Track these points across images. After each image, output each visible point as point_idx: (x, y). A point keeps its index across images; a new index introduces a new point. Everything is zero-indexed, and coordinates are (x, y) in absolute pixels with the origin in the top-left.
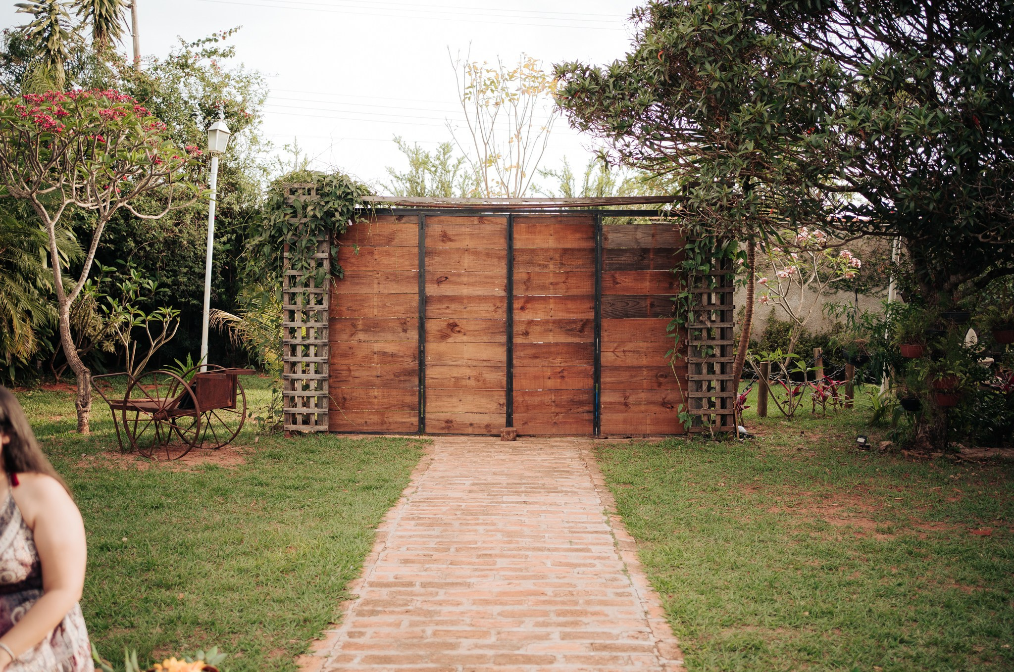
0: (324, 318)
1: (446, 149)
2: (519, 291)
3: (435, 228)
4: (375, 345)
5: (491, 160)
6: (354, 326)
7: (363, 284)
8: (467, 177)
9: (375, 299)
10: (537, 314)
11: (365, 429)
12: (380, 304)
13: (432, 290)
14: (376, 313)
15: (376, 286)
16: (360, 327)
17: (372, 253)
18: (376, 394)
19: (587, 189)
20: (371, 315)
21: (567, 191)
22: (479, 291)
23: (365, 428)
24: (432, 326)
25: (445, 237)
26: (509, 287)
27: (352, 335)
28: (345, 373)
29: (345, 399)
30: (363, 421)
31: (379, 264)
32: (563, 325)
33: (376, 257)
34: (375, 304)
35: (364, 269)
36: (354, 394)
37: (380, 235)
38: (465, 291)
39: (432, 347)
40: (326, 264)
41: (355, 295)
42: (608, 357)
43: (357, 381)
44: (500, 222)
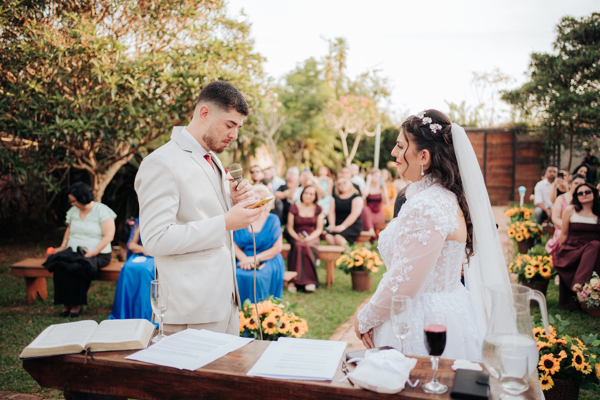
1: (463, 103)
2: (488, 156)
5: (481, 106)
8: (472, 113)
10: (494, 163)
26: (485, 154)
32: (503, 167)
42: (517, 177)
44: (482, 135)
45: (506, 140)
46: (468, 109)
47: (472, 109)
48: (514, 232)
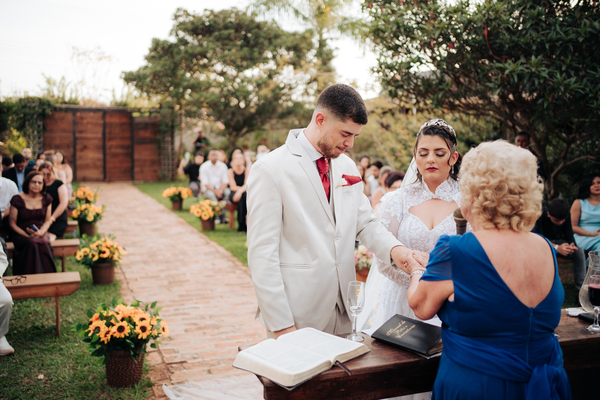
1: (63, 78)
2: (107, 135)
3: (78, 114)
5: (82, 82)
7: (53, 132)
8: (72, 90)
9: (58, 138)
10: (114, 143)
12: (60, 139)
13: (78, 135)
15: (58, 133)
17: (57, 123)
19: (122, 96)
21: (114, 96)
22: (93, 136)
24: (79, 147)
25: (82, 118)
26: (104, 134)
31: (59, 126)
32: (122, 147)
35: (54, 128)
38: (89, 135)
39: (79, 154)
40: (41, 127)
41: (51, 136)
42: (136, 156)
44: (100, 114)
45: (124, 120)
46: (67, 86)
47: (71, 86)
48: (200, 211)
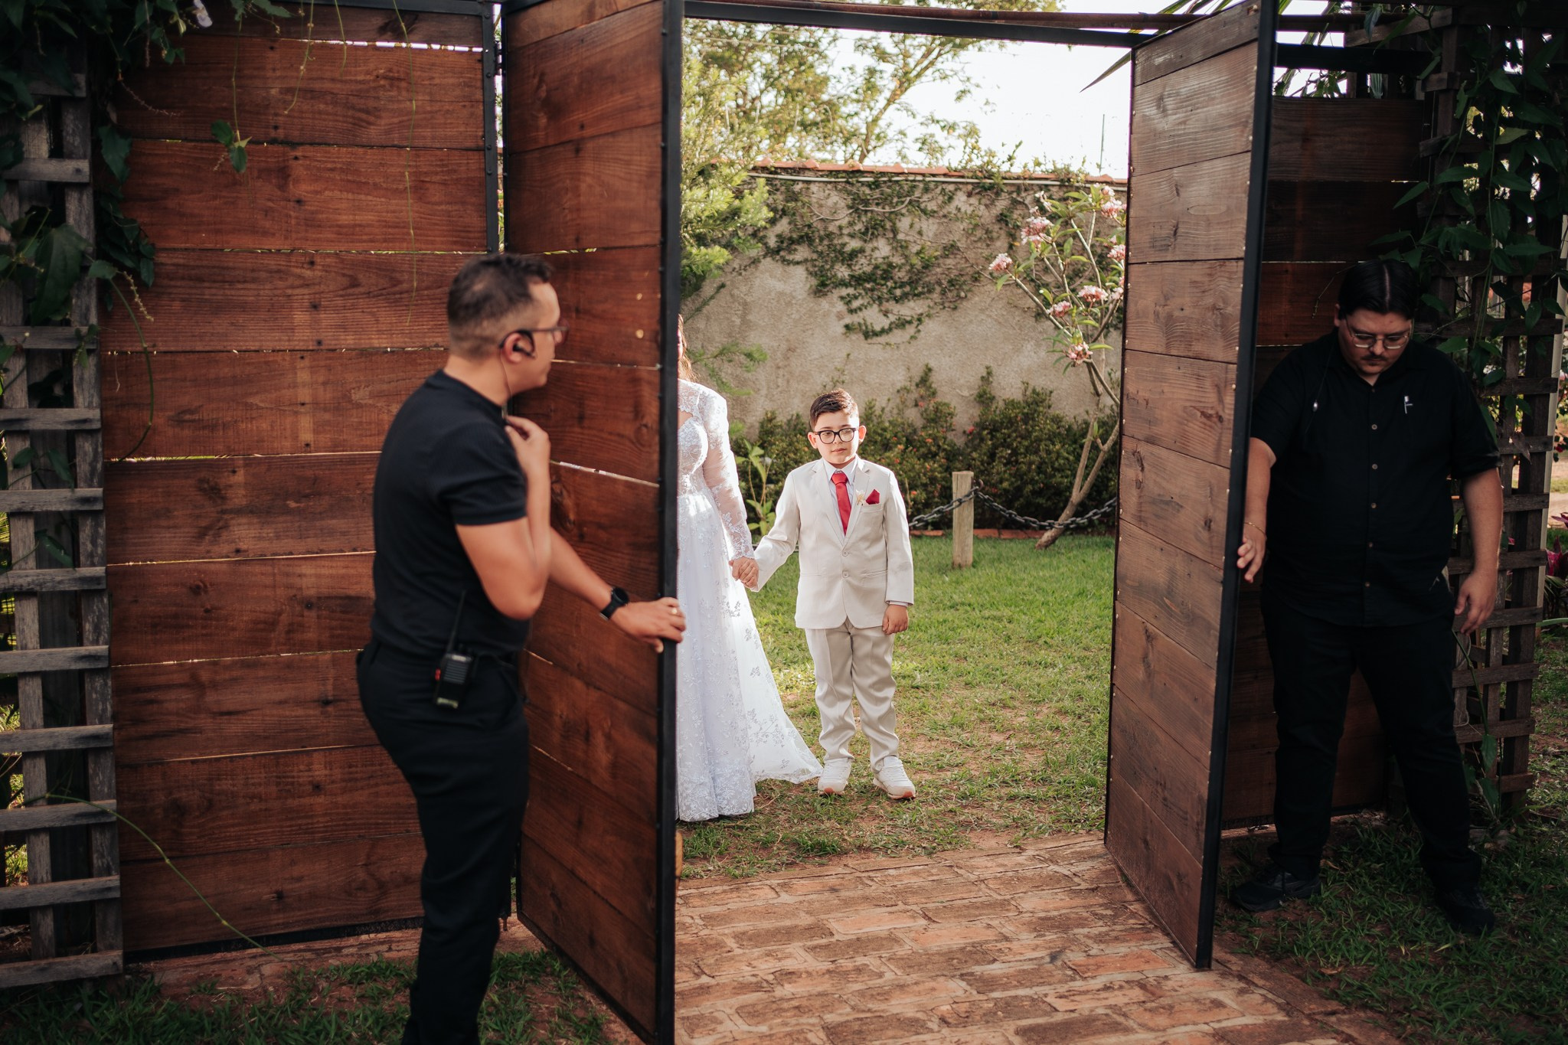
0: (83, 468)
4: (307, 569)
6: (214, 492)
7: (244, 307)
9: (303, 376)
11: (277, 921)
12: (326, 395)
14: (307, 436)
15: (300, 317)
16: (238, 497)
17: (282, 174)
18: (320, 772)
20: (285, 450)
23: (278, 919)
27: (201, 534)
28: (176, 701)
29: (179, 810)
30: (265, 892)
31: (312, 223)
33: (302, 189)
34: (304, 394)
35: (247, 241)
36: (225, 785)
37: (309, 94)
41: (210, 356)
43: (235, 727)
